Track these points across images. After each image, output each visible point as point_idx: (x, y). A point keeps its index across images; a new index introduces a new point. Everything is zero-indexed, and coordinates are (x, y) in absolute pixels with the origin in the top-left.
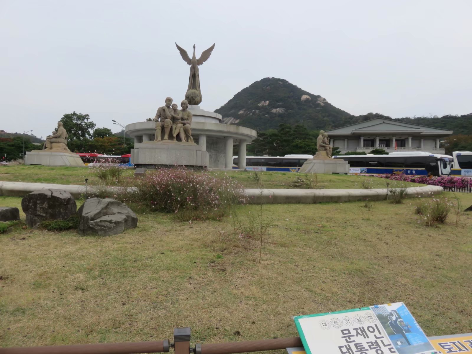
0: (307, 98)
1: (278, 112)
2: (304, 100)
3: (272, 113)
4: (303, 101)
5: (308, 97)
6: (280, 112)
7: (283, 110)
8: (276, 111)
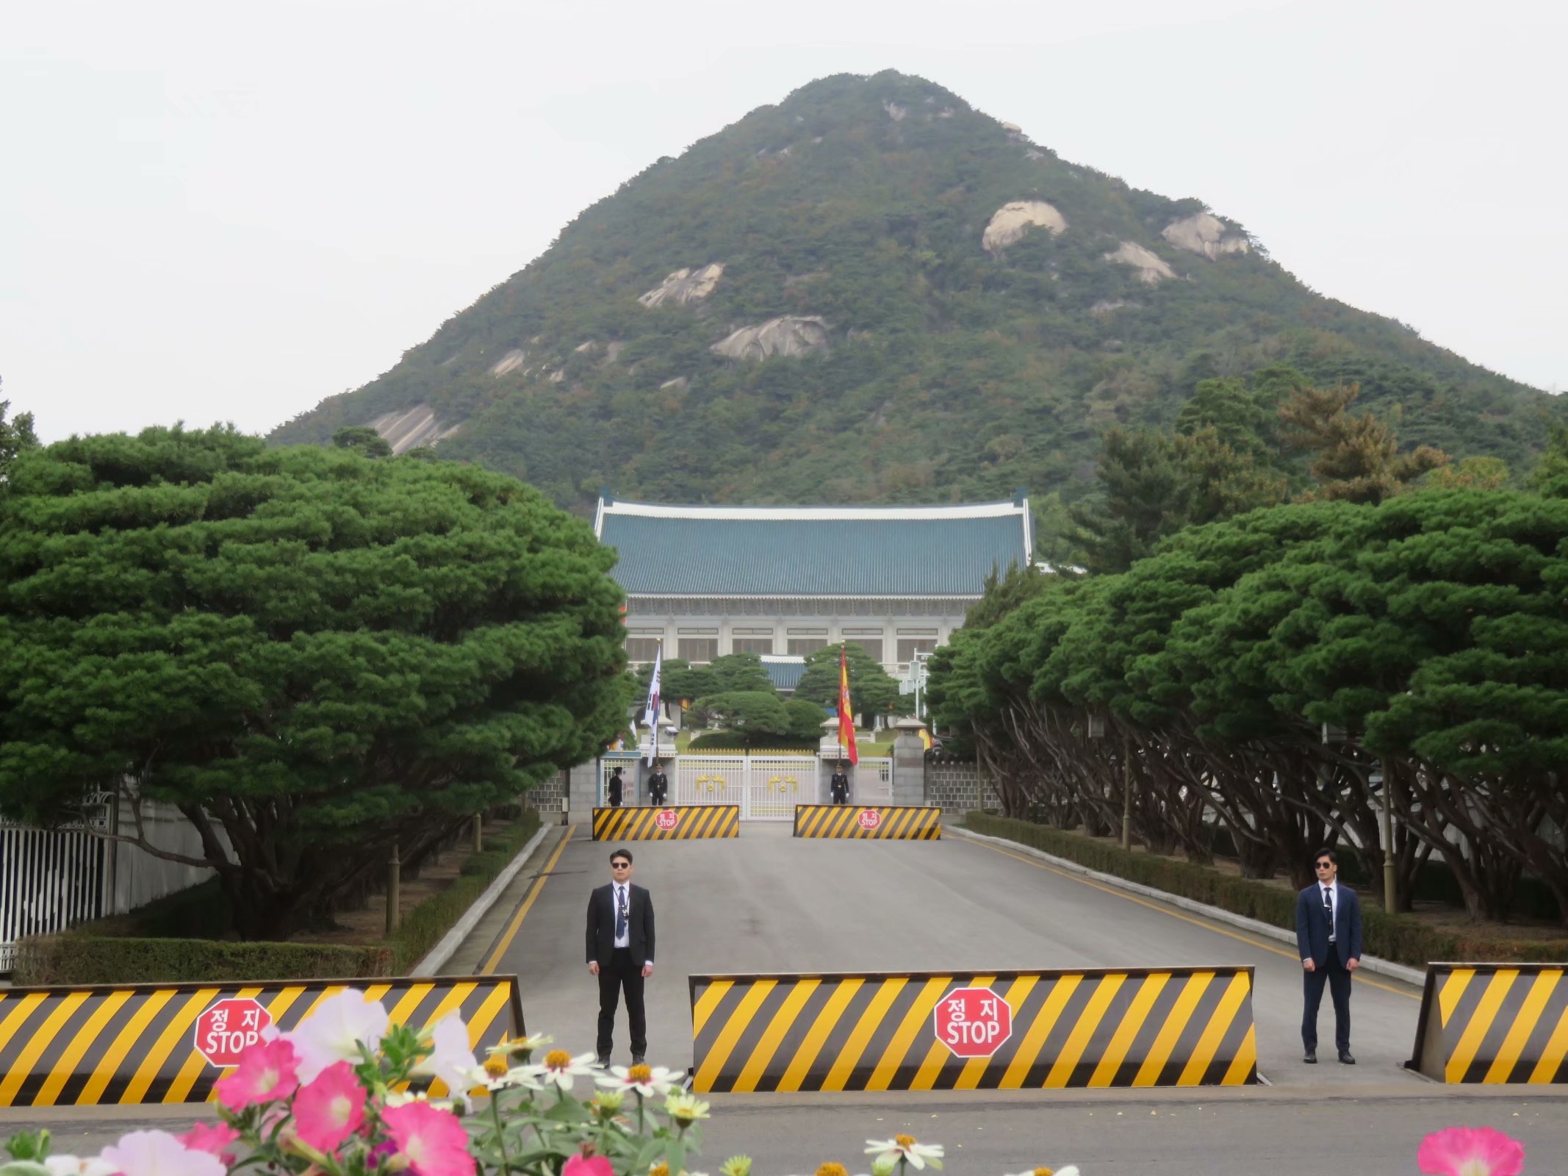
0: (1029, 226)
1: (768, 350)
2: (1007, 242)
3: (720, 361)
4: (995, 247)
5: (1043, 215)
6: (791, 348)
7: (812, 337)
8: (755, 343)
